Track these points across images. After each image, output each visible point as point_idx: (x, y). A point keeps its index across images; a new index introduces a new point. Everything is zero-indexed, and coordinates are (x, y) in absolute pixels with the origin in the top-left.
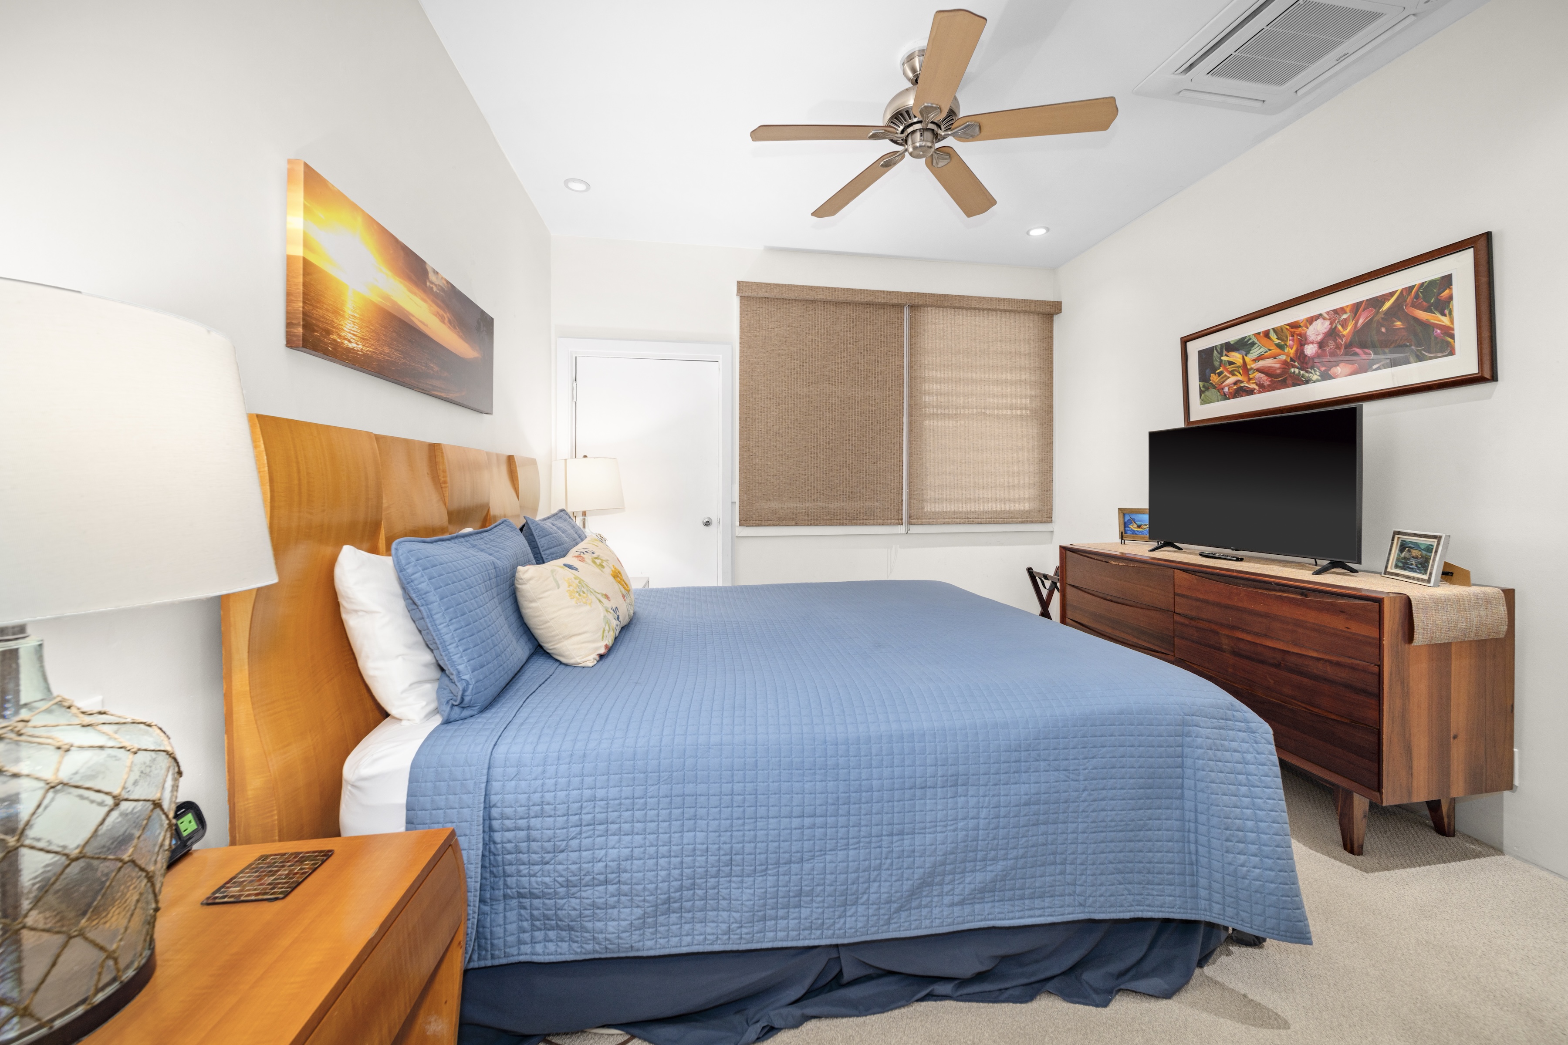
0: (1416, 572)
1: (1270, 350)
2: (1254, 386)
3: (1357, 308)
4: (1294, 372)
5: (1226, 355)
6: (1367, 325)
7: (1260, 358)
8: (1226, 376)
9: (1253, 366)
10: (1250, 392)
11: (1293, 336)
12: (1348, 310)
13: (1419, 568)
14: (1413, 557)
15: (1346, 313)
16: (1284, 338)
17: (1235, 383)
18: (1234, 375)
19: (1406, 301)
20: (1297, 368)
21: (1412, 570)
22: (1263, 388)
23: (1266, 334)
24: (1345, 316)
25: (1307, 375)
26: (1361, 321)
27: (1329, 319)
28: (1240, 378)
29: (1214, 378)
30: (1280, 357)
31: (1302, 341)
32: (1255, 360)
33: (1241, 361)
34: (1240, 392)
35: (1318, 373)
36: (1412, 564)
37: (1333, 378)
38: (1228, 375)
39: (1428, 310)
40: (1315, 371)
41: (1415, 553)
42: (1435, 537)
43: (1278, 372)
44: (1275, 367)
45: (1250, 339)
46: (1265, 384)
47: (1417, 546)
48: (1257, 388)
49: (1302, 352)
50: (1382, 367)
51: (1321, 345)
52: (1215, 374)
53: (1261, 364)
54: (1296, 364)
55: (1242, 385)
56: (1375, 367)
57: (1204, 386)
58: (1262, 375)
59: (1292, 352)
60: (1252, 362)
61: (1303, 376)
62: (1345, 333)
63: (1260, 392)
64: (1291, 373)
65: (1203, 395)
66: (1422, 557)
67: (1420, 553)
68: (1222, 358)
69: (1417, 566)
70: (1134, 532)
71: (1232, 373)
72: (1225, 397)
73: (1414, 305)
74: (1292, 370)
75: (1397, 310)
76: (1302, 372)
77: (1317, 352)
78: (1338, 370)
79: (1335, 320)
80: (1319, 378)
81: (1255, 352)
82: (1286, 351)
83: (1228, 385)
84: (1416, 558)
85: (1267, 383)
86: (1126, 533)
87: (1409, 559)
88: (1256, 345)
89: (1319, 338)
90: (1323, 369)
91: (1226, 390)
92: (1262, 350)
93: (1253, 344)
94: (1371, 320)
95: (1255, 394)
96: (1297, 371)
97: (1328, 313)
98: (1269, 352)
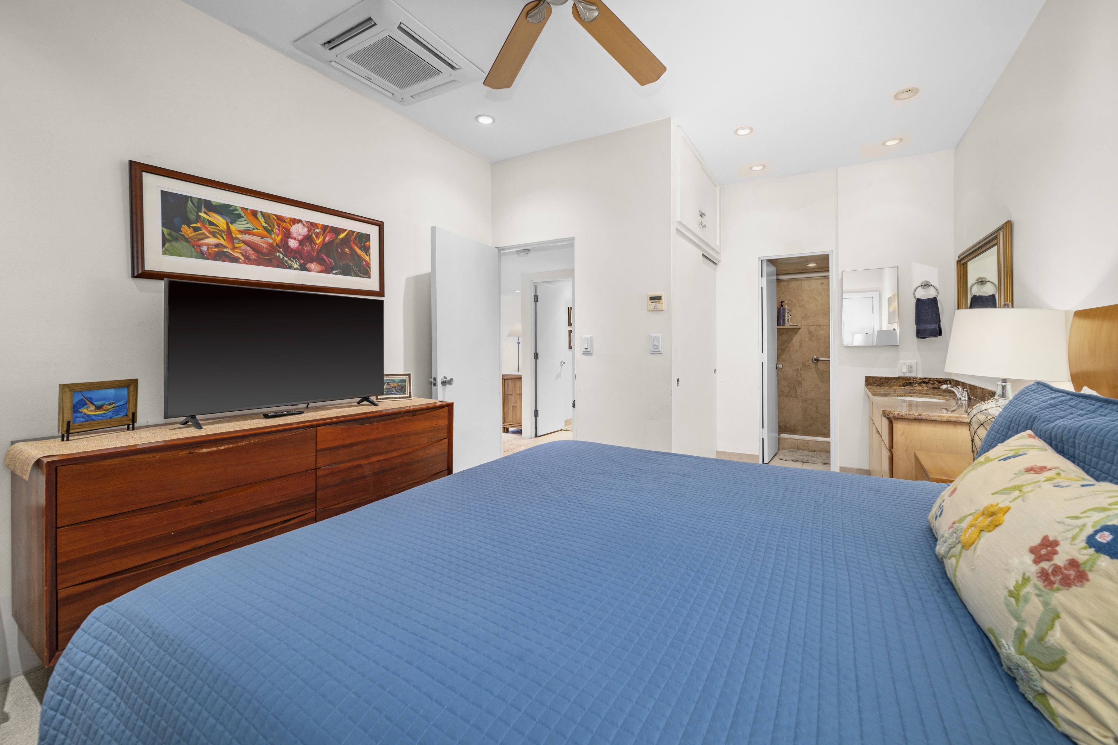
0: (397, 394)
1: (257, 229)
2: (240, 256)
3: (325, 228)
4: (279, 256)
5: (205, 213)
6: (331, 243)
7: (245, 232)
8: (204, 234)
9: (239, 236)
10: (236, 260)
11: (279, 226)
12: (320, 227)
13: (399, 392)
14: (392, 387)
15: (318, 228)
16: (272, 226)
17: (217, 245)
18: (215, 236)
19: (351, 238)
20: (282, 254)
21: (394, 394)
22: (248, 260)
23: (254, 213)
24: (317, 230)
25: (290, 262)
26: (327, 239)
27: (308, 227)
28: (222, 242)
29: (186, 230)
30: (267, 239)
31: (287, 235)
32: (241, 232)
33: (225, 227)
34: (220, 255)
35: (298, 264)
36: (393, 391)
37: (309, 271)
38: (208, 234)
39: (360, 248)
40: (296, 261)
41: (392, 385)
42: (406, 375)
43: (265, 251)
44: (262, 246)
45: (237, 210)
46: (251, 258)
47: (394, 381)
48: (243, 258)
49: (286, 243)
50: (338, 273)
51: (301, 242)
52: (189, 227)
53: (247, 237)
54: (281, 250)
55: (225, 250)
56: (334, 272)
57: (169, 234)
58: (249, 248)
59: (278, 239)
60: (238, 233)
61: (286, 262)
62: (318, 242)
63: (245, 263)
64: (276, 256)
65: (167, 245)
66: (399, 386)
67: (396, 384)
68: (200, 214)
69: (396, 391)
70: (88, 418)
71: (214, 234)
72: (202, 256)
73: (354, 243)
74: (278, 254)
75: (345, 241)
76: (285, 258)
77: (298, 248)
78: (312, 266)
79: (311, 230)
80: (299, 267)
81: (241, 225)
82: (273, 236)
83: (207, 245)
84: (395, 387)
85: (253, 257)
86: (74, 422)
87: (390, 389)
88: (243, 219)
89: (300, 237)
90: (302, 262)
91: (205, 248)
92: (249, 225)
93: (240, 216)
94: (333, 241)
95: (240, 263)
96: (281, 256)
97: (306, 222)
98: (256, 231)
